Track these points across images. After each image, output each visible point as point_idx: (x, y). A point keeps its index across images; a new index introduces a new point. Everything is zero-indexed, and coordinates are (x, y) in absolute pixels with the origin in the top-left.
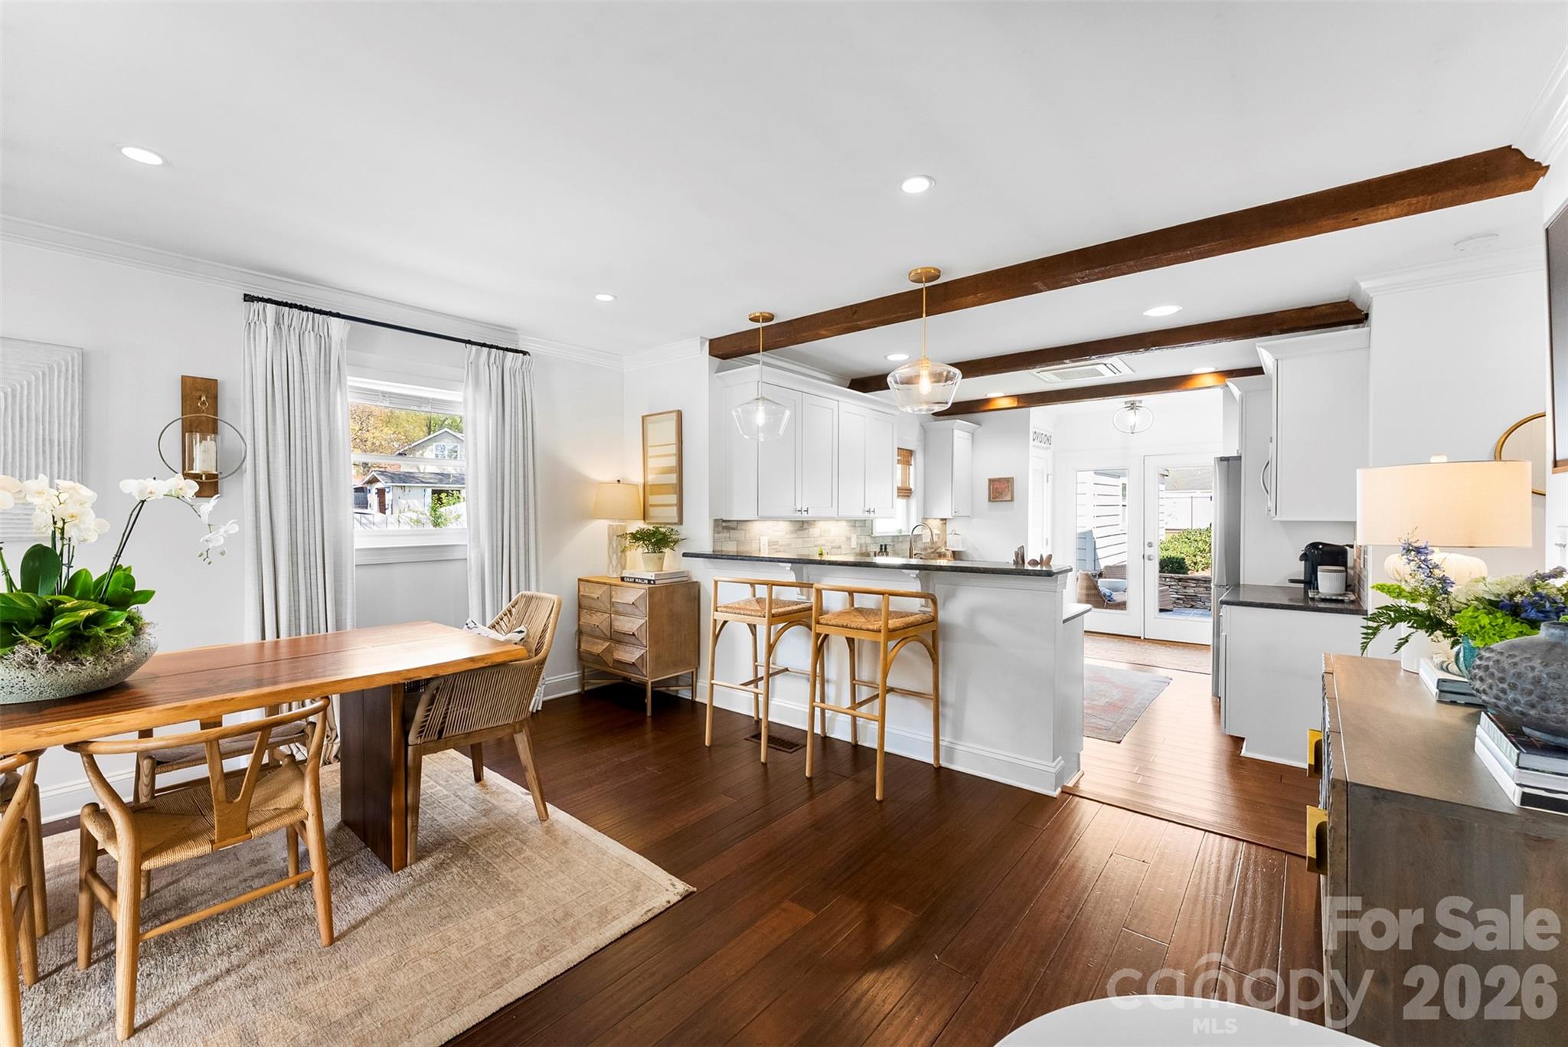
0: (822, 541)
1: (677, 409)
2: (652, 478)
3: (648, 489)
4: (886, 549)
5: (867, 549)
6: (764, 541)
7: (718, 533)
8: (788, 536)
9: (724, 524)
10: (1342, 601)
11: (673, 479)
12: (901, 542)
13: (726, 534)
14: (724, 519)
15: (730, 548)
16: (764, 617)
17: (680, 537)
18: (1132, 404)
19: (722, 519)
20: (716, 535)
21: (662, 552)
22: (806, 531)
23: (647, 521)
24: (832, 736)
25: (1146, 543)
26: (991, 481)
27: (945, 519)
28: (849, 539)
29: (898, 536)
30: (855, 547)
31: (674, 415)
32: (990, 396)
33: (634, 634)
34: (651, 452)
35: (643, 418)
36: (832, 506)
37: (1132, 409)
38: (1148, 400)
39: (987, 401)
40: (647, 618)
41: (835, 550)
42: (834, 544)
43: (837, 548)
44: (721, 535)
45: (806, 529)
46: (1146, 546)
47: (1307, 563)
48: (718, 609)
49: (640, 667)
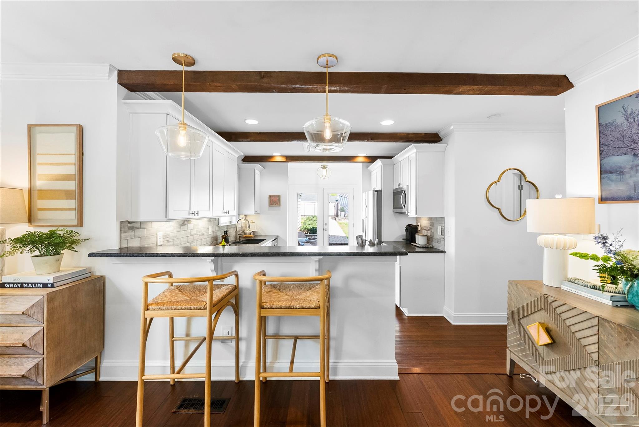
0: (194, 232)
1: (78, 124)
2: (39, 184)
3: (35, 195)
4: (227, 233)
5: (216, 234)
6: (160, 235)
7: (125, 232)
8: (175, 230)
9: (129, 225)
10: (427, 247)
11: (72, 185)
12: (231, 228)
13: (131, 233)
14: (130, 221)
15: (135, 244)
16: (205, 309)
17: (81, 238)
18: (324, 166)
19: (128, 221)
20: (123, 235)
21: (58, 254)
22: (186, 225)
23: (33, 223)
24: (245, 379)
25: (324, 224)
26: (270, 196)
27: (246, 215)
28: (208, 229)
29: (229, 225)
30: (211, 233)
31: (75, 129)
32: (274, 154)
33: (24, 345)
34: (39, 159)
35: (30, 127)
36: (209, 210)
37: (324, 168)
38: (331, 165)
39: (271, 157)
40: (45, 325)
41: (201, 236)
42: (201, 233)
43: (202, 235)
44: (127, 234)
45: (186, 224)
46: (324, 225)
47: (407, 232)
48: (150, 307)
49: (34, 377)
